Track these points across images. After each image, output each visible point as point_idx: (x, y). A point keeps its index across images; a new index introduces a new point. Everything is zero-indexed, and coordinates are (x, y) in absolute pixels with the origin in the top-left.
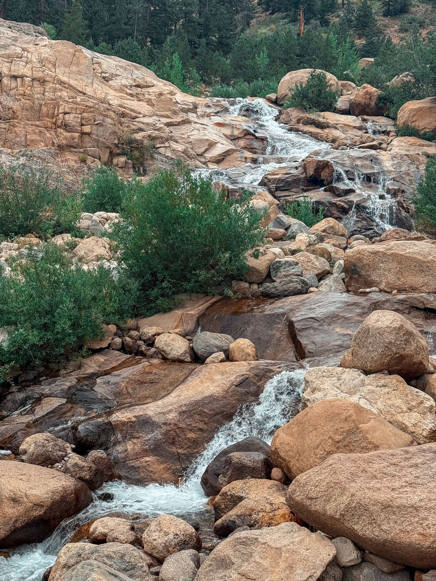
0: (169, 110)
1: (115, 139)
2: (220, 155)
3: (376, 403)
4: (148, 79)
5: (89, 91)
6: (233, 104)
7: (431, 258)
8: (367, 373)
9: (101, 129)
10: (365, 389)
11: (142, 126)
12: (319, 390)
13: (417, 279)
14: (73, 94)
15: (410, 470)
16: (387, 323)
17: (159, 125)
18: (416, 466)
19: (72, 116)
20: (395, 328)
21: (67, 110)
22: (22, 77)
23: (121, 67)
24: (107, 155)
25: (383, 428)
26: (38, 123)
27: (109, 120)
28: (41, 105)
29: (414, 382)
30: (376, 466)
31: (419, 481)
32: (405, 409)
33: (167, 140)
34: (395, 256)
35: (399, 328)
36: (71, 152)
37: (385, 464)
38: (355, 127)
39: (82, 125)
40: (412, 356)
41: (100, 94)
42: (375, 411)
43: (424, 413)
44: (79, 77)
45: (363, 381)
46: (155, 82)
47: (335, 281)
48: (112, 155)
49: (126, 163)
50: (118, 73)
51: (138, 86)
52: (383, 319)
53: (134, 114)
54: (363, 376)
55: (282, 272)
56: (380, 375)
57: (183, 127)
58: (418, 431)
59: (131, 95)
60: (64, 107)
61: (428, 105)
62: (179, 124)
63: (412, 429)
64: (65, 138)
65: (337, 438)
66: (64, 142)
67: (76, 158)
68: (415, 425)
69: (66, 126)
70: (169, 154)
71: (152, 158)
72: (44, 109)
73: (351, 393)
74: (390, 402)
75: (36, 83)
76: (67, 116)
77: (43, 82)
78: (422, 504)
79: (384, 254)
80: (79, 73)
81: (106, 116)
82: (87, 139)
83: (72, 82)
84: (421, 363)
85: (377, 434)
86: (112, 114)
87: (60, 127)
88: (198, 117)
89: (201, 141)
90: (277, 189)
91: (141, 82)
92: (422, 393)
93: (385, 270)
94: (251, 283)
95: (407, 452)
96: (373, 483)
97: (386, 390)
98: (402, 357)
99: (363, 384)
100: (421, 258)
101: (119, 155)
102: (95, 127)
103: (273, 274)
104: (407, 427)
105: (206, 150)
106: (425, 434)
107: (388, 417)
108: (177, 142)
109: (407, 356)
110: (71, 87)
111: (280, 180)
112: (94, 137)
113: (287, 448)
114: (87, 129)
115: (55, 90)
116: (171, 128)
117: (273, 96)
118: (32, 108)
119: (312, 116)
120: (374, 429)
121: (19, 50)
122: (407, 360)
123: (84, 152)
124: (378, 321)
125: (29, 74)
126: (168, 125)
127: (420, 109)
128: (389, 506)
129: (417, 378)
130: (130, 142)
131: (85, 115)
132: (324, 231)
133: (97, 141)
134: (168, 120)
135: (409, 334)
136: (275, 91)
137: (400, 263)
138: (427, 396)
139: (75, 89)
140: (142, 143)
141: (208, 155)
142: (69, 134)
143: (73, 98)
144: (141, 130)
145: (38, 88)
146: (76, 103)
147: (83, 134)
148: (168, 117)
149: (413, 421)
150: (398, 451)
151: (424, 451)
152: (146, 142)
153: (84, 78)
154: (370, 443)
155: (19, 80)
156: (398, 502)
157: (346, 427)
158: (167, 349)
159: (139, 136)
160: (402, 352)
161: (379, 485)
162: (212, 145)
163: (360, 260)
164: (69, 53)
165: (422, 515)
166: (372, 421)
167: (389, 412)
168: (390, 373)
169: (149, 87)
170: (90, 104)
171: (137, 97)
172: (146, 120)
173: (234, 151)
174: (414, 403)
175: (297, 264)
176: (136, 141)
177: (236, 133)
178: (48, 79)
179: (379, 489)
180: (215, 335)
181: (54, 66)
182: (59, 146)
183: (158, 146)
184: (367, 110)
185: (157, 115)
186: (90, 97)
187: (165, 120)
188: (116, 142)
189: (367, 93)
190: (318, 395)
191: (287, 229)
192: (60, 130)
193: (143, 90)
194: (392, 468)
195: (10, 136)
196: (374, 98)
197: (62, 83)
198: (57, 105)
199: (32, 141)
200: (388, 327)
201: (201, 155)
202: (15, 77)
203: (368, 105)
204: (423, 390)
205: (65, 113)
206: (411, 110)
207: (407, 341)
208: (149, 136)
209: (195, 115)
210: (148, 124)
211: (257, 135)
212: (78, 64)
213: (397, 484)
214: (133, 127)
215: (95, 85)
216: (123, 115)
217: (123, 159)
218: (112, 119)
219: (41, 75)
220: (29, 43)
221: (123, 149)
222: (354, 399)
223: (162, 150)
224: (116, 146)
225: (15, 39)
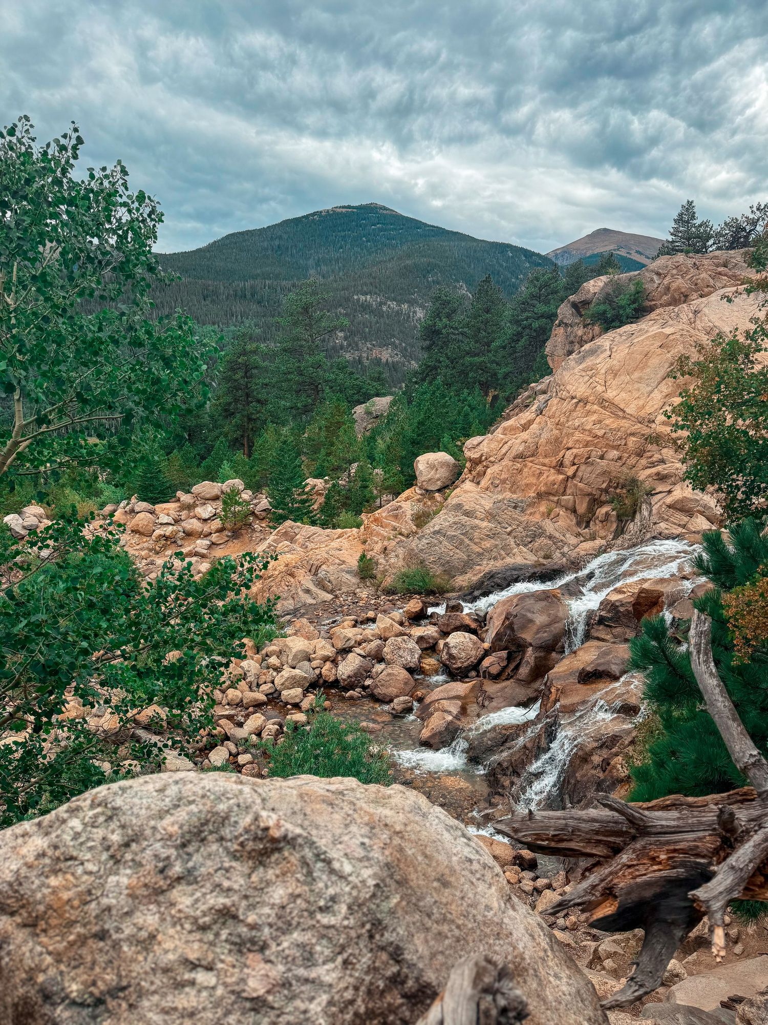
1: (604, 482)
19: (571, 452)
36: (549, 500)
39: (573, 465)
48: (595, 502)
49: (607, 514)
64: (546, 484)
66: (543, 489)
67: (545, 510)
69: (561, 466)
77: (585, 403)
82: (570, 483)
83: (620, 397)
101: (606, 502)
102: (583, 467)
110: (611, 405)
112: (577, 480)
114: (571, 471)
118: (556, 440)
123: (558, 502)
125: (582, 393)
130: (630, 483)
131: (581, 450)
133: (576, 487)
139: (616, 406)
152: (645, 484)
153: (642, 386)
176: (639, 480)
178: (591, 398)
183: (659, 490)
188: (605, 485)
197: (604, 401)
199: (528, 485)
208: (658, 474)
212: (644, 368)
221: (614, 494)
224: (606, 491)
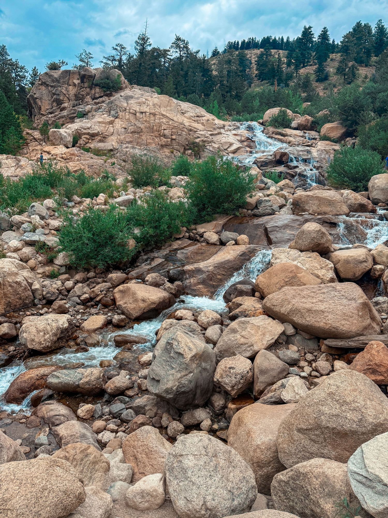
0: (212, 128)
2: (235, 150)
3: (305, 265)
4: (202, 113)
5: (175, 119)
6: (241, 125)
7: (335, 198)
8: (302, 251)
9: (180, 137)
10: (301, 259)
11: (199, 135)
12: (279, 258)
13: (327, 209)
14: (168, 120)
15: (321, 295)
16: (313, 228)
17: (207, 135)
18: (324, 293)
19: (167, 131)
20: (317, 231)
21: (165, 128)
22: (145, 113)
23: (190, 107)
24: (183, 150)
25: (308, 276)
26: (152, 134)
27: (184, 133)
28: (153, 126)
29: (324, 256)
30: (305, 292)
31: (325, 300)
32: (319, 268)
33: (210, 142)
34: (317, 197)
35: (319, 231)
36: (167, 148)
37: (309, 292)
38: (300, 136)
39: (172, 135)
40: (324, 244)
41: (180, 121)
42: (305, 269)
43: (328, 270)
44: (171, 112)
45: (300, 255)
46: (206, 115)
47: (288, 209)
48: (185, 150)
49: (191, 153)
50: (188, 110)
51: (198, 116)
52: (311, 226)
53: (196, 130)
54: (300, 253)
55: (263, 205)
56: (308, 252)
57: (218, 136)
58: (325, 278)
59: (194, 121)
60: (164, 127)
61: (336, 125)
62: (216, 134)
63: (322, 277)
64: (164, 141)
65: (287, 280)
66: (164, 143)
67: (169, 151)
68: (323, 275)
69: (164, 136)
70: (211, 149)
71: (203, 151)
72: (155, 128)
73: (294, 260)
74: (312, 265)
75: (151, 115)
76: (165, 131)
77: (154, 115)
78: (326, 310)
79: (312, 196)
80: (171, 110)
81: (183, 131)
82: (174, 142)
83: (168, 115)
84: (328, 247)
85: (305, 279)
86: (186, 130)
87: (162, 136)
88: (225, 131)
89: (226, 143)
90: (261, 166)
91: (199, 114)
92: (328, 261)
93: (312, 204)
94: (248, 210)
95: (320, 287)
96: (303, 300)
97: (311, 259)
98: (319, 244)
99: (299, 256)
100: (330, 198)
101: (188, 149)
102: (177, 136)
103: (258, 205)
104: (319, 276)
105: (229, 147)
106: (328, 279)
107: (311, 271)
108: (215, 143)
109: (322, 244)
110: (167, 117)
111: (263, 161)
112: (177, 141)
113: (263, 284)
114: (174, 137)
115: (160, 119)
116: (213, 137)
117: (261, 121)
118: (149, 127)
119: (279, 131)
120: (304, 276)
121: (144, 100)
122: (321, 246)
123: (173, 148)
124: (309, 227)
125: (148, 111)
126: (211, 135)
127: (332, 127)
128: (310, 310)
129: (325, 254)
130: (194, 143)
131: (173, 130)
132: (283, 186)
133: (178, 143)
134: (211, 133)
135: (323, 233)
136: (262, 119)
137: (319, 201)
138: (330, 262)
139: (169, 118)
140: (199, 143)
141: (229, 150)
142: (166, 140)
143: (168, 122)
144: (199, 137)
145: (152, 118)
146: (169, 125)
147: (172, 139)
148: (211, 131)
149: (323, 273)
150: (316, 286)
151: (328, 287)
152: (201, 143)
153: (173, 113)
154: (302, 282)
155: (144, 114)
156: (315, 308)
157: (291, 275)
158: (209, 239)
159: (197, 140)
160: (319, 242)
161: (306, 301)
162: (231, 144)
163: (300, 199)
164: (166, 101)
165: (325, 315)
166: (303, 273)
167: (311, 269)
168: (313, 251)
169: (203, 117)
170: (176, 125)
171: (197, 121)
172: (201, 133)
173: (242, 147)
174: (323, 266)
175: (270, 201)
176: (196, 142)
177: (243, 139)
178: (157, 113)
179: (306, 303)
180: (231, 233)
181: (160, 107)
182: (161, 145)
183: (206, 145)
184: (306, 128)
185: (206, 130)
186: (175, 122)
187: (210, 133)
188: (187, 143)
189: (306, 119)
190: (278, 261)
191: (266, 185)
192: (162, 138)
193: (200, 118)
194: (313, 294)
195: (140, 140)
196: (310, 122)
197: (163, 115)
198: (161, 126)
199: (149, 143)
200: (313, 230)
201: (226, 149)
202: (142, 113)
203: (307, 126)
204: (328, 259)
205: (164, 130)
206: (327, 128)
207: (322, 237)
208: (202, 140)
209: (224, 130)
210: (202, 135)
211: (253, 140)
212: (170, 106)
213: (314, 301)
214: (195, 136)
215: (178, 116)
216: (191, 130)
217: (190, 151)
218: (186, 132)
219: (153, 111)
220: (148, 96)
221: (190, 146)
222: (295, 263)
223: (208, 147)
224: (187, 145)
225: (142, 95)
